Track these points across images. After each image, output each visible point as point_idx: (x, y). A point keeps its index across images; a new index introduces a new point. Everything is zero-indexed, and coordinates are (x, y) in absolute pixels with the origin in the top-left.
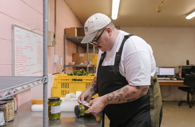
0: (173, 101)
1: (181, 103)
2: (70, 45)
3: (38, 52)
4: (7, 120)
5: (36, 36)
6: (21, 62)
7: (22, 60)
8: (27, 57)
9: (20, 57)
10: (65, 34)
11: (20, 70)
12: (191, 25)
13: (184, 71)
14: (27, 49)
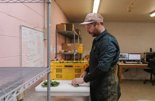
0: (139, 80)
1: (145, 82)
2: (60, 37)
3: (38, 44)
4: (19, 99)
5: (37, 33)
6: (26, 54)
7: (27, 52)
8: (30, 49)
9: (26, 49)
10: (57, 29)
11: (26, 60)
12: (153, 21)
13: (148, 57)
14: (30, 43)
